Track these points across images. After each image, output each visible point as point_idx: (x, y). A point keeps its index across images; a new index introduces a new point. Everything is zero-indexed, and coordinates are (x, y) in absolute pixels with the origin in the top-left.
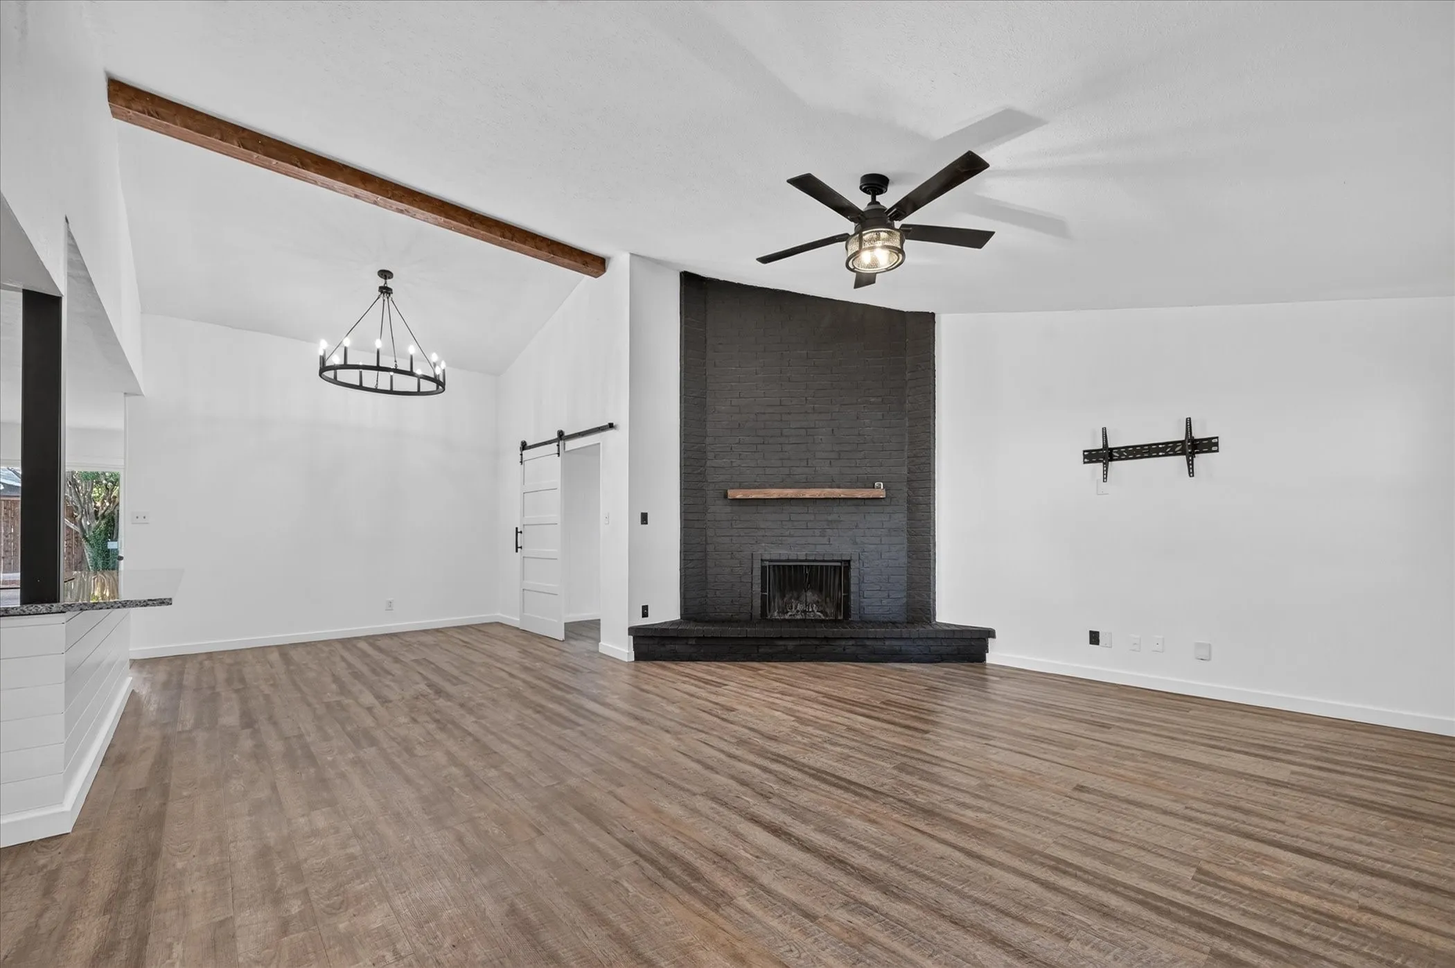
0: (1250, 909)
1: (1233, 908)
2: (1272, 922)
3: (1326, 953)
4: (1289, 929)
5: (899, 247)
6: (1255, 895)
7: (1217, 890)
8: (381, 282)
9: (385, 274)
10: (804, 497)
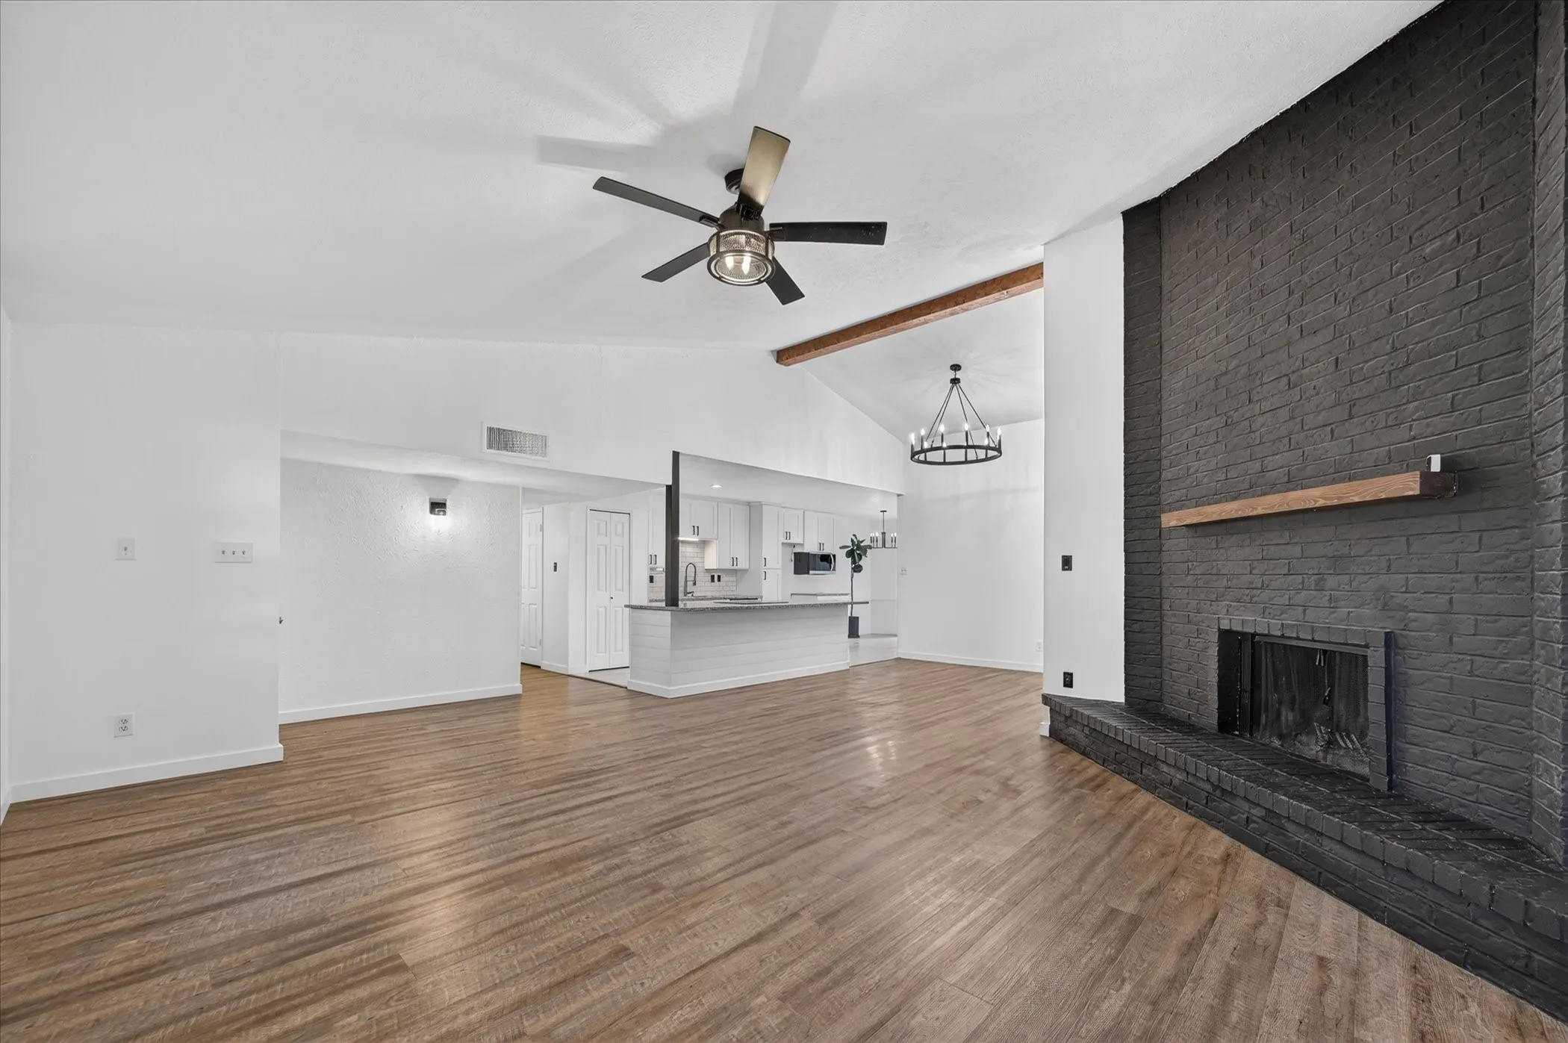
0: (334, 968)
1: (346, 958)
2: (309, 971)
3: (254, 979)
4: (293, 977)
5: (764, 254)
6: (342, 984)
7: (372, 962)
8: (952, 375)
9: (956, 367)
10: (1254, 513)
